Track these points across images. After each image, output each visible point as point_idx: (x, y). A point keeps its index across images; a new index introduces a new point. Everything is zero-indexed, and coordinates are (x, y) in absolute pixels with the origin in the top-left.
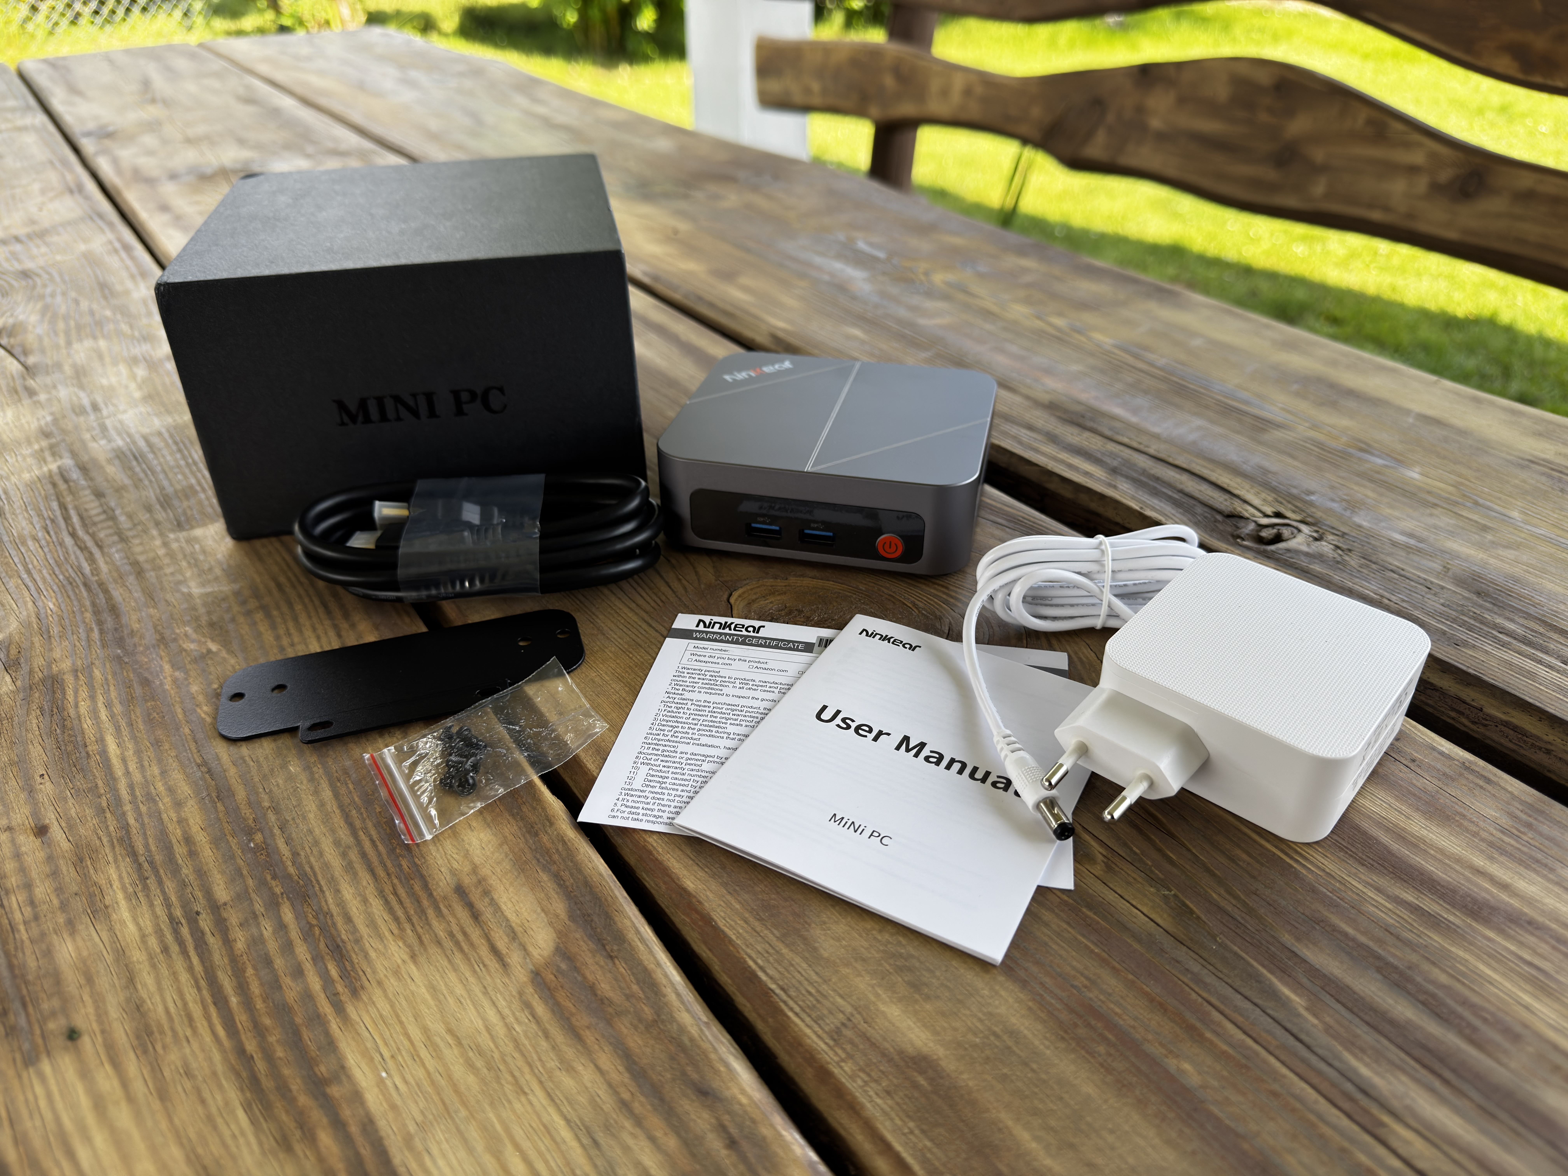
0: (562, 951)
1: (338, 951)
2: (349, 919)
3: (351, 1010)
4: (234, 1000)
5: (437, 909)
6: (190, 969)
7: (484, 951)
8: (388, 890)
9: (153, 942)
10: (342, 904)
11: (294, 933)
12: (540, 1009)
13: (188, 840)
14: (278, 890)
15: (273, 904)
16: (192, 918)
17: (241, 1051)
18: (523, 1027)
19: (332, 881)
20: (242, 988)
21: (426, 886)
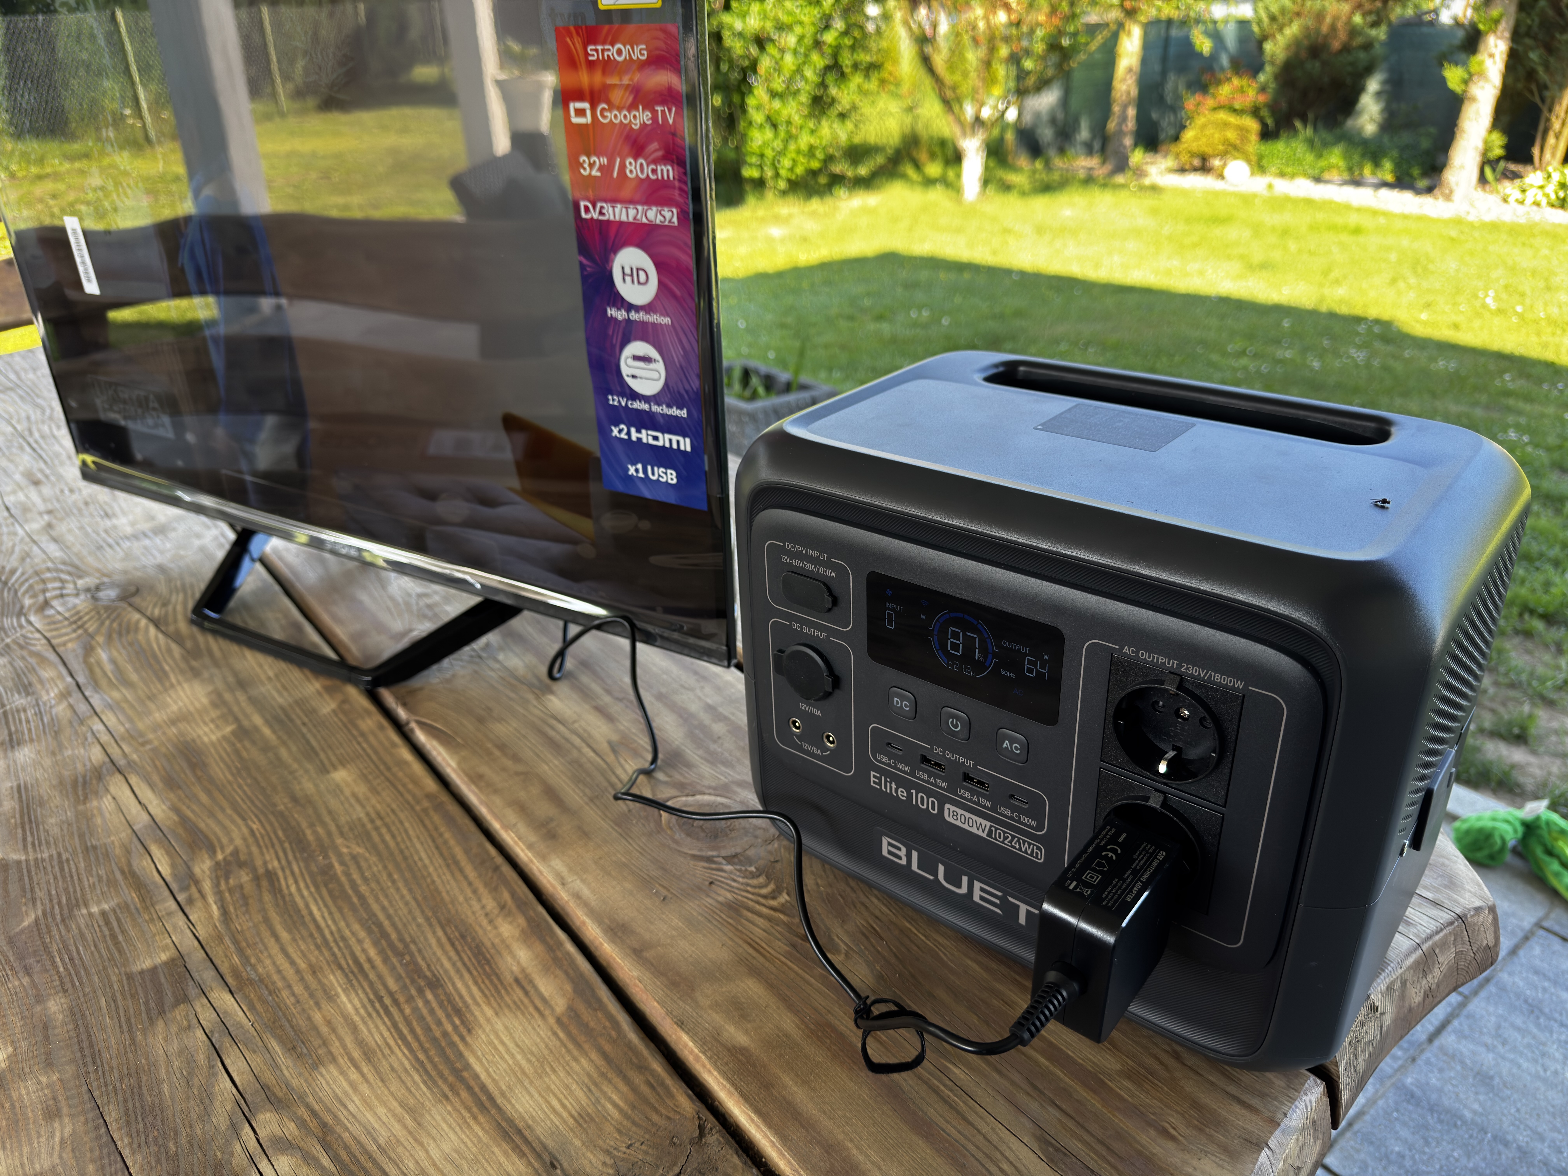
0: (571, 1008)
1: (458, 1012)
2: (461, 997)
3: (468, 1039)
4: (409, 1038)
5: (506, 990)
6: (384, 1023)
7: (531, 1009)
8: (480, 981)
9: (362, 1011)
10: (456, 990)
11: (434, 1005)
12: (561, 1035)
13: (369, 960)
14: (422, 984)
15: (420, 991)
16: (380, 999)
17: (417, 1059)
18: (554, 1043)
19: (450, 979)
20: (412, 1031)
21: (499, 979)
